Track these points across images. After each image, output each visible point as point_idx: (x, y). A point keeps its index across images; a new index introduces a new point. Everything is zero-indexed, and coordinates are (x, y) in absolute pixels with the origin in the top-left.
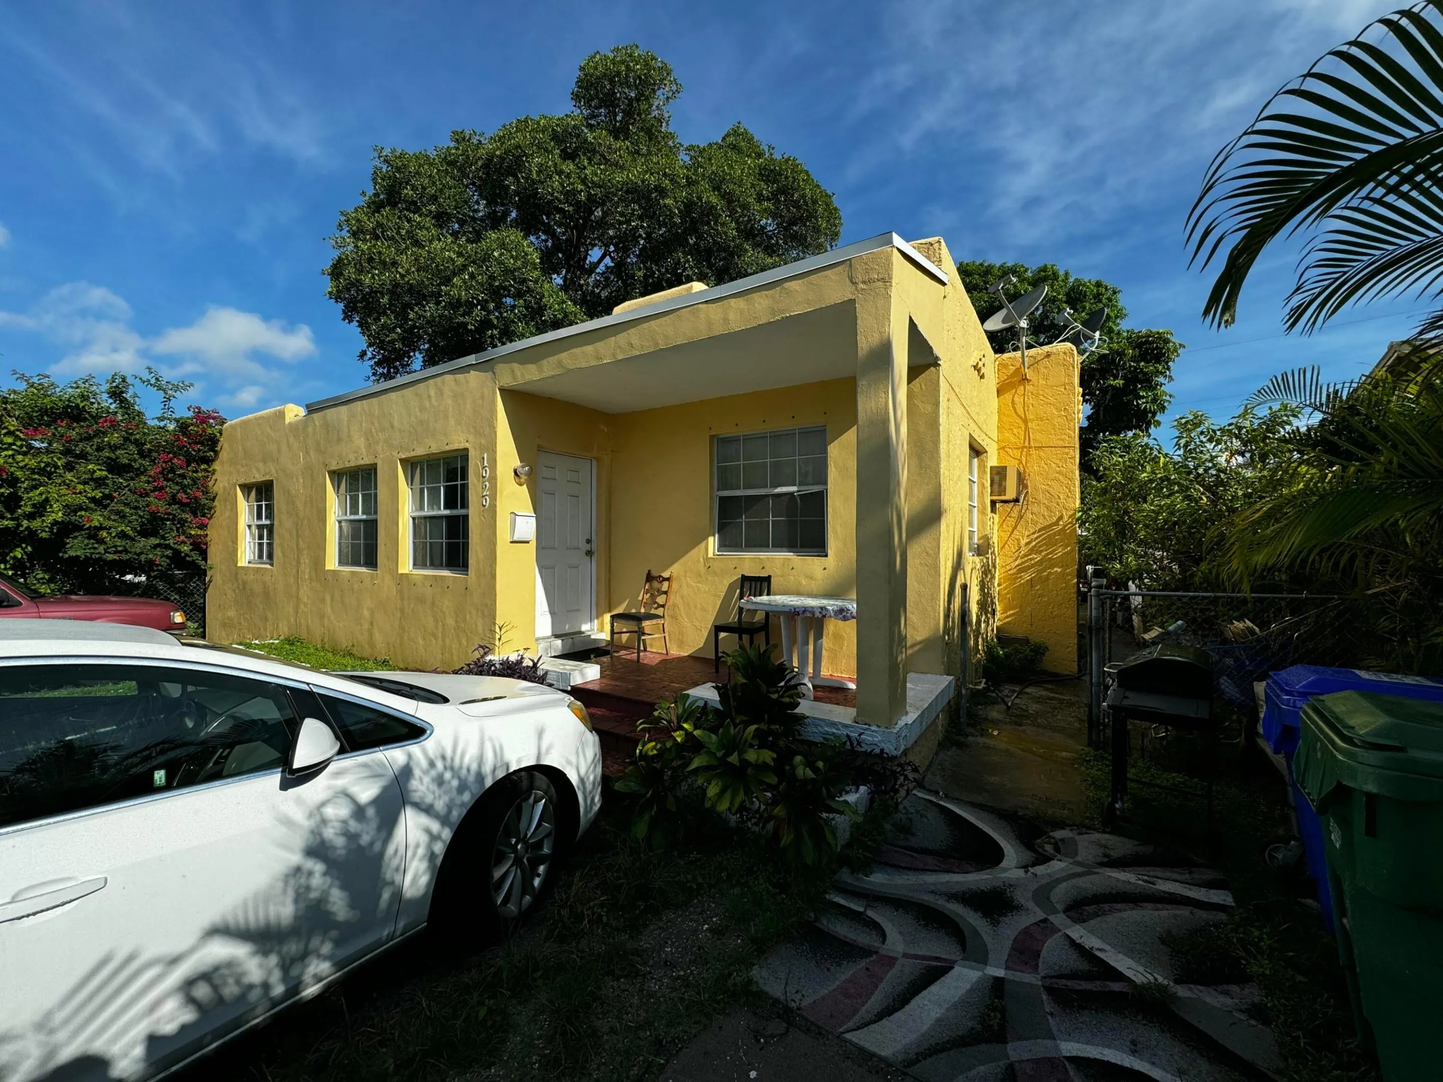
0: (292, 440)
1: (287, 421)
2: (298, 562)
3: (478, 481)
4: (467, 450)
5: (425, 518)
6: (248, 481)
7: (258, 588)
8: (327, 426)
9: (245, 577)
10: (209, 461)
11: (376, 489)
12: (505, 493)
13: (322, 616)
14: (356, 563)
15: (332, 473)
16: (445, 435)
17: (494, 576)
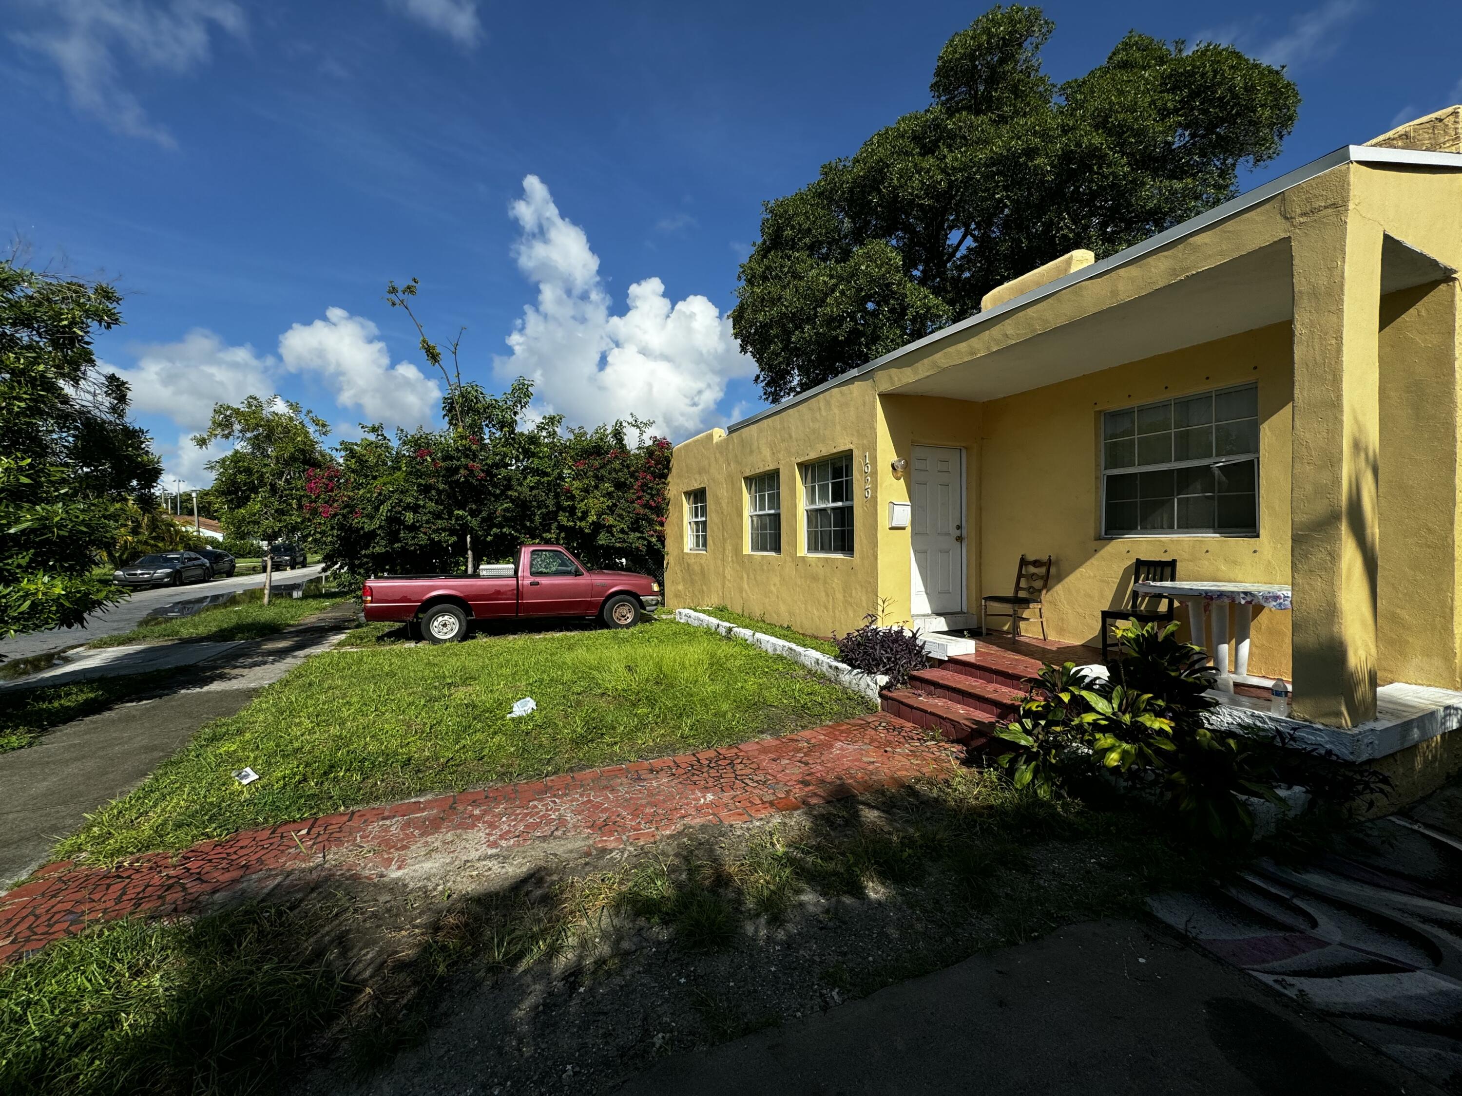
0: (718, 455)
1: (715, 441)
2: (724, 549)
3: (861, 476)
4: (851, 450)
5: (817, 510)
6: (689, 489)
7: (697, 568)
8: (742, 442)
9: (689, 561)
10: (665, 476)
11: (778, 488)
12: (884, 486)
13: (741, 590)
14: (764, 549)
15: (746, 479)
16: (833, 440)
17: (876, 558)
